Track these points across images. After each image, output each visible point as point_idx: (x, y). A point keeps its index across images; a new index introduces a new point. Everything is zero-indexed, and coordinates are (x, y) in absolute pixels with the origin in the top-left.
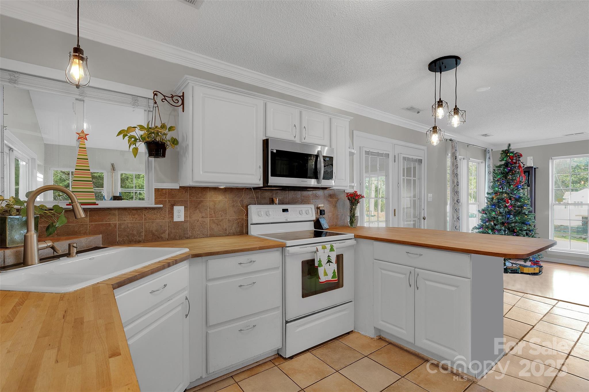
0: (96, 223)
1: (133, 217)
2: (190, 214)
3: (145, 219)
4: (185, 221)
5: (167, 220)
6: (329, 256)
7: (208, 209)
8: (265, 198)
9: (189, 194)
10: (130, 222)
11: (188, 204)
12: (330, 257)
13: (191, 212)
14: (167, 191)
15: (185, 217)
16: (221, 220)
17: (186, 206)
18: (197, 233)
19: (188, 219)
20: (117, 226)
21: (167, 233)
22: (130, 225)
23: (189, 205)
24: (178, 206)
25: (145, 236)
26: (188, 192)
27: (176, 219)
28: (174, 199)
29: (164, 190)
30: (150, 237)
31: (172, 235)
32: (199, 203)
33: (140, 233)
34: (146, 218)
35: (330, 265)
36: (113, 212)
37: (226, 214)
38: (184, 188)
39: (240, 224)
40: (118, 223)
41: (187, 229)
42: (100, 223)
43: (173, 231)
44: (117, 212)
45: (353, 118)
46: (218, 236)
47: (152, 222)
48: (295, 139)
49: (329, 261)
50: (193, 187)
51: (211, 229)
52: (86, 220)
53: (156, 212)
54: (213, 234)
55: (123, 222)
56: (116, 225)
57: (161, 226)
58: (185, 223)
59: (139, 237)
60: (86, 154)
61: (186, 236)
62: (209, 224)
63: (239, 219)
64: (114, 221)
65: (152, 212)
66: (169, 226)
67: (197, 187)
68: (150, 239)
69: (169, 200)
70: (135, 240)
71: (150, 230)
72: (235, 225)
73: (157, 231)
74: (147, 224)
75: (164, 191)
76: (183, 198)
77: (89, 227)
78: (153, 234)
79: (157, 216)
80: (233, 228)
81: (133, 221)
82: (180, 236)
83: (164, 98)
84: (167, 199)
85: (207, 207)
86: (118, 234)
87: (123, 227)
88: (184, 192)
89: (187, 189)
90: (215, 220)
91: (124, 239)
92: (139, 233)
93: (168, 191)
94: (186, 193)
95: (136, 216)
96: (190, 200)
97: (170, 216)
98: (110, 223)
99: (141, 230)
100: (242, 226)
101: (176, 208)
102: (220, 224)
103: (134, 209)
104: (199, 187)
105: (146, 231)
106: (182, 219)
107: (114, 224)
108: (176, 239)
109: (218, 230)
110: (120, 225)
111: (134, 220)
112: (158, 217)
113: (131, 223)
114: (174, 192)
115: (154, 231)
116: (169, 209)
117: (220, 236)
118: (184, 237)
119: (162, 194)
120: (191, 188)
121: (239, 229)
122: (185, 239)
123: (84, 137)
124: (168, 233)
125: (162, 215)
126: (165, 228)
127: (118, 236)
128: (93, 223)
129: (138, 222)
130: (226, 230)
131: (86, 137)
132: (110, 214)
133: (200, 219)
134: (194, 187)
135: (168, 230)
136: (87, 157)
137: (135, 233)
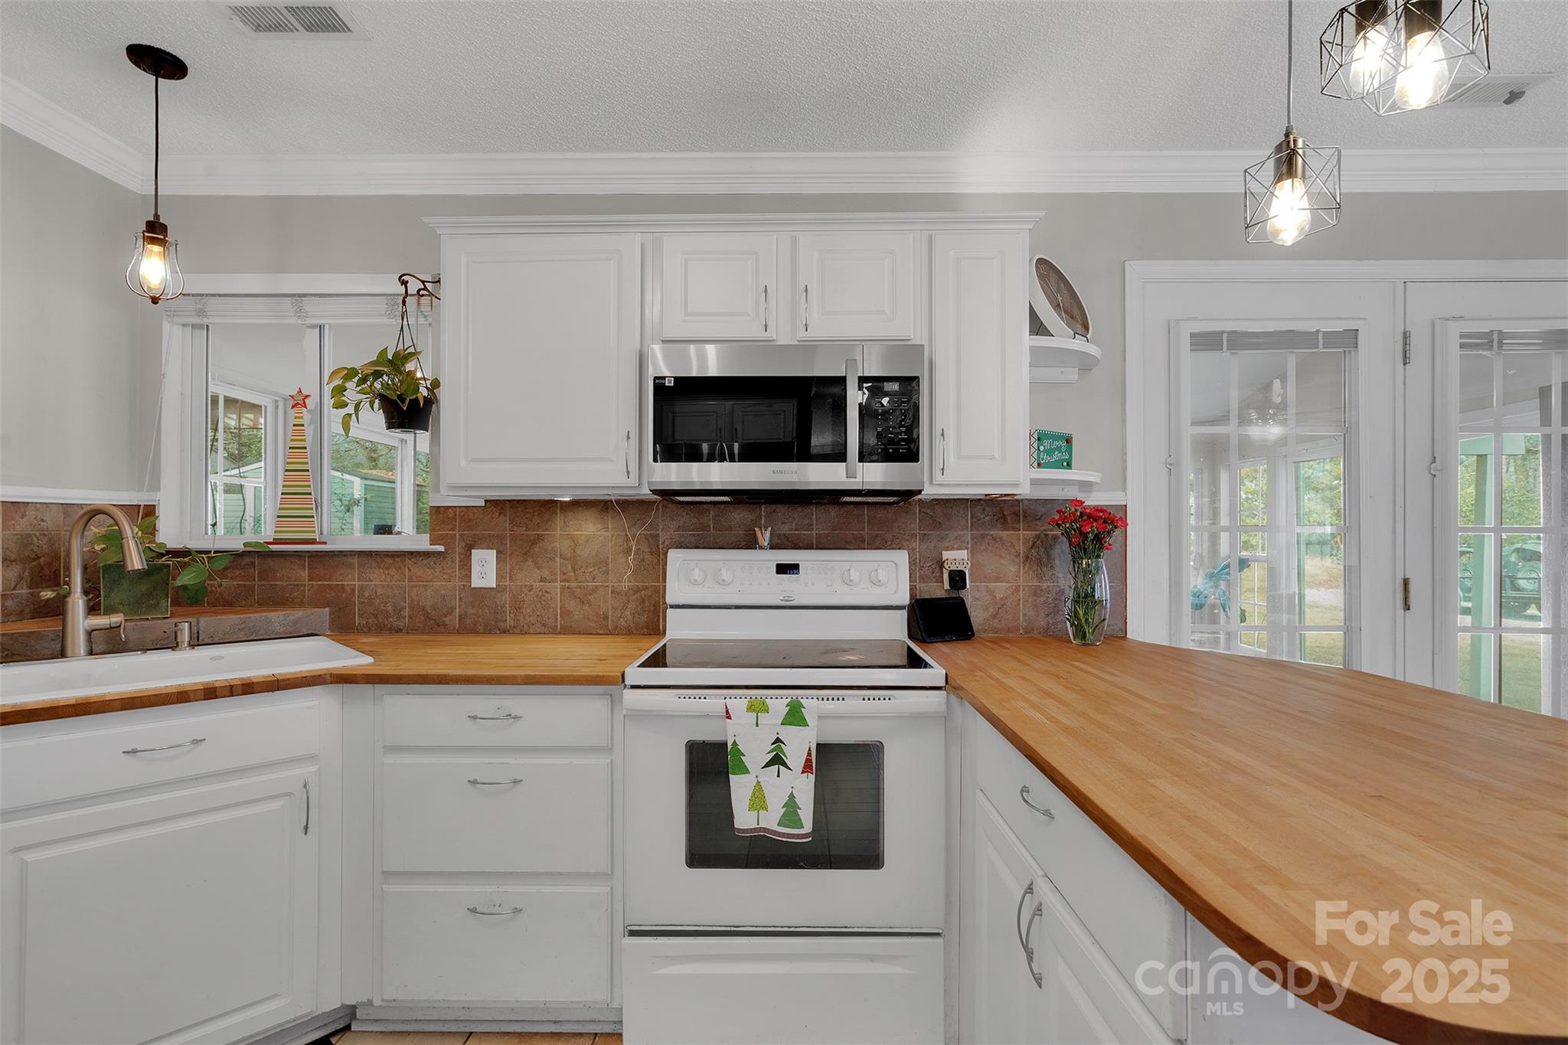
0: (320, 583)
1: (386, 571)
2: (511, 570)
3: (411, 580)
4: (499, 589)
5: (457, 583)
6: (778, 740)
7: (558, 559)
8: (730, 528)
9: (510, 520)
10: (380, 583)
11: (506, 544)
12: (782, 745)
13: (514, 565)
14: (457, 513)
15: (500, 576)
16: (593, 590)
17: (501, 549)
18: (529, 619)
19: (507, 583)
20: (357, 592)
21: (457, 616)
22: (380, 591)
23: (508, 546)
24: (484, 549)
25: (410, 617)
26: (505, 515)
27: (477, 582)
28: (473, 533)
29: (450, 510)
30: (420, 622)
31: (468, 621)
32: (534, 543)
33: (400, 611)
34: (411, 577)
35: (778, 776)
36: (350, 559)
37: (607, 572)
38: (497, 504)
39: (647, 603)
40: (359, 585)
41: (505, 609)
42: (328, 583)
43: (470, 611)
44: (355, 560)
45: (1042, 214)
46: (584, 634)
47: (425, 585)
48: (766, 334)
49: (777, 760)
50: (518, 501)
51: (566, 613)
52: (303, 575)
53: (432, 563)
54: (571, 627)
55: (367, 583)
56: (353, 590)
57: (443, 597)
58: (498, 592)
59: (398, 618)
60: (303, 438)
61: (502, 625)
62: (561, 599)
63: (645, 588)
64: (351, 579)
65: (425, 562)
66: (460, 599)
67: (530, 501)
68: (419, 625)
69: (461, 535)
70: (389, 626)
71: (421, 604)
72: (632, 606)
73: (434, 608)
74: (415, 590)
75: (451, 512)
76: (494, 530)
77: (309, 591)
78: (427, 616)
79: (435, 572)
80: (628, 613)
81: (385, 581)
82: (486, 625)
83: (423, 287)
84: (456, 533)
85: (556, 552)
86: (359, 610)
87: (367, 594)
88: (497, 514)
89: (503, 507)
90: (577, 588)
91: (370, 621)
92: (398, 610)
93: (460, 513)
94: (502, 516)
95: (393, 571)
96: (511, 535)
97: (464, 573)
98: (343, 585)
99: (402, 604)
100: (655, 610)
101: (477, 554)
102: (589, 602)
103: (388, 555)
104: (535, 501)
105: (412, 608)
106: (491, 582)
107: (352, 587)
108: (478, 633)
109: (584, 617)
110: (361, 588)
111: (389, 580)
112: (436, 575)
113: (383, 586)
114: (474, 513)
115: (428, 608)
116: (462, 556)
117: (588, 634)
118: (495, 628)
119: (445, 520)
120: (515, 502)
121: (643, 619)
122: (498, 632)
123: (301, 402)
124: (460, 616)
125: (445, 571)
126: (453, 603)
127: (359, 614)
128: (314, 583)
129: (395, 586)
130: (606, 618)
131: (304, 403)
132: (343, 564)
133: (537, 585)
134: (521, 500)
135: (459, 607)
136: (303, 443)
137: (390, 609)
